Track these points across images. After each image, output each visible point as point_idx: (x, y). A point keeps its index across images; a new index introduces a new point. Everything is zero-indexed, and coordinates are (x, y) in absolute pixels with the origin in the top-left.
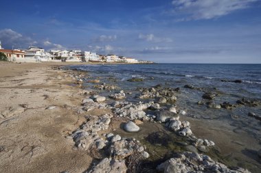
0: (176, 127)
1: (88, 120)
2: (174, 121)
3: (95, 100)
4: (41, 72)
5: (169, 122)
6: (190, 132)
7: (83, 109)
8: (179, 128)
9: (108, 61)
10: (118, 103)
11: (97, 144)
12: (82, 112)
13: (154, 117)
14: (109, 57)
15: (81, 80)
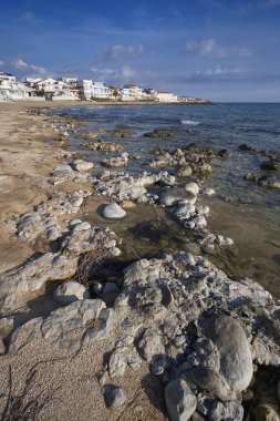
0: (184, 215)
1: (50, 198)
2: (183, 205)
3: (73, 167)
4: (8, 119)
5: (177, 205)
6: (203, 222)
7: (49, 181)
8: (188, 217)
9: (124, 98)
10: (107, 173)
11: (49, 233)
12: (45, 185)
13: (156, 197)
14: (126, 91)
15: (66, 134)
